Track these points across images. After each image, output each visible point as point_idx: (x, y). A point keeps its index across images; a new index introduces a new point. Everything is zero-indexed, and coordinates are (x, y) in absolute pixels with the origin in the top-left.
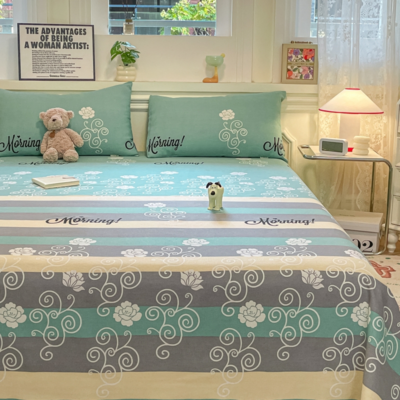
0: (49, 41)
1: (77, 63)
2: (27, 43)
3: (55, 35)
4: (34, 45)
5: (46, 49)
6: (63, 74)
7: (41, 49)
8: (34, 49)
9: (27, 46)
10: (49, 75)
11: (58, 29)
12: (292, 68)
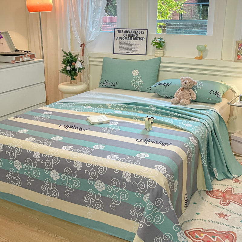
0: (127, 36)
1: (139, 47)
2: (118, 37)
3: (130, 34)
4: (121, 38)
5: (126, 40)
6: (132, 52)
7: (123, 40)
8: (121, 40)
9: (117, 39)
10: (126, 52)
11: (131, 31)
12: (240, 54)
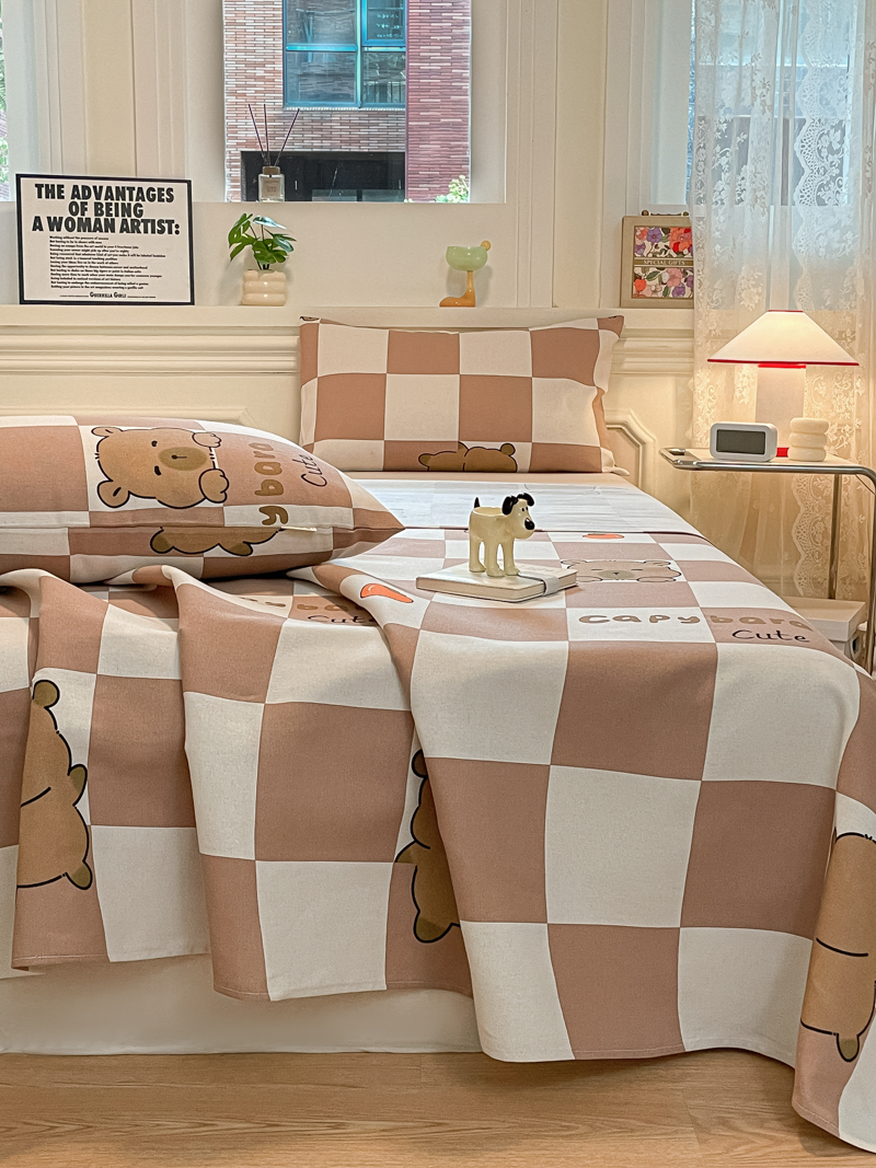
0: (87, 215)
1: (153, 266)
2: (37, 219)
3: (103, 201)
4: (55, 224)
5: (82, 234)
6: (119, 291)
7: (70, 234)
8: (55, 233)
9: (37, 225)
10: (87, 292)
11: (109, 189)
12: (644, 271)
